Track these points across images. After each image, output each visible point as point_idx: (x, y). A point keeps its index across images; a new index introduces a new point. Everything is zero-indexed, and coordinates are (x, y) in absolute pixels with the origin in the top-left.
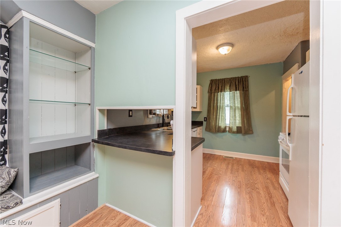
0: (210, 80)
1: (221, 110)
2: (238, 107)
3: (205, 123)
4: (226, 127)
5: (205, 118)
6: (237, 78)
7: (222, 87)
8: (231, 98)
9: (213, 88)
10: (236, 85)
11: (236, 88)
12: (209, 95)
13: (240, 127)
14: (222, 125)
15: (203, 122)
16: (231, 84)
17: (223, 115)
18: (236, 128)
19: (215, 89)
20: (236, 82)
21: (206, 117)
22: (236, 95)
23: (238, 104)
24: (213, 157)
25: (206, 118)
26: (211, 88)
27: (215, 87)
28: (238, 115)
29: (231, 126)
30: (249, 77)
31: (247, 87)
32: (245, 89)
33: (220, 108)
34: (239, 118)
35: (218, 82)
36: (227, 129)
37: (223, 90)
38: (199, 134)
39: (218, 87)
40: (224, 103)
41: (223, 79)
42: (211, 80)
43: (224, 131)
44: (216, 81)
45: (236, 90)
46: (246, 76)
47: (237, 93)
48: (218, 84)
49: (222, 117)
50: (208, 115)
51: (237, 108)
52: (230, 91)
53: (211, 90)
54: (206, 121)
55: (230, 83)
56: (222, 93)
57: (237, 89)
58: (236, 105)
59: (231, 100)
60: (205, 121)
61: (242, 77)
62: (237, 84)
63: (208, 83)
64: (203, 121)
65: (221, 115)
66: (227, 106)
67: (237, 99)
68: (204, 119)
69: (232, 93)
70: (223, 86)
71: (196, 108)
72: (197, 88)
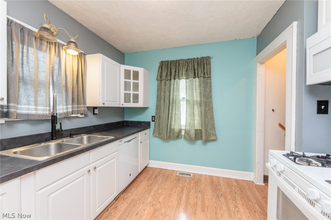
0: (160, 62)
1: (174, 105)
2: (197, 101)
3: (152, 124)
4: (180, 131)
5: (153, 117)
6: (196, 60)
7: (175, 71)
8: (188, 88)
9: (164, 74)
10: (195, 70)
11: (195, 73)
12: (158, 83)
13: (200, 129)
14: (175, 127)
15: (150, 122)
16: (187, 68)
17: (176, 113)
18: (193, 131)
19: (166, 75)
20: (195, 65)
21: (154, 115)
22: (194, 84)
23: (197, 97)
24: (162, 177)
25: (154, 117)
26: (161, 73)
27: (166, 73)
28: (197, 112)
29: (188, 128)
30: (212, 58)
31: (209, 72)
32: (206, 75)
33: (172, 103)
34: (199, 117)
35: (171, 65)
36: (183, 133)
37: (177, 76)
38: (141, 142)
39: (171, 72)
40: (179, 95)
41: (177, 60)
42: (162, 62)
43: (178, 136)
44: (168, 63)
45: (195, 77)
46: (208, 57)
47: (195, 82)
48: (171, 68)
49: (176, 116)
50: (157, 113)
51: (195, 103)
52: (186, 79)
53: (161, 77)
54: (154, 121)
55: (186, 67)
56: (175, 81)
57: (196, 75)
58: (195, 99)
59: (188, 91)
60: (153, 121)
61: (202, 58)
62: (196, 67)
63: (157, 65)
64: (151, 120)
65: (174, 112)
66: (183, 101)
67: (196, 89)
68: (152, 119)
69: (189, 81)
70: (177, 71)
71: (138, 102)
72: (138, 72)
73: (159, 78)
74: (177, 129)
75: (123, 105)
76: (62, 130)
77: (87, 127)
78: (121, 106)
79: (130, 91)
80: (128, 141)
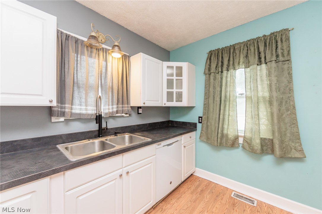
0: (208, 52)
1: (228, 103)
2: (264, 98)
3: (199, 126)
4: (237, 138)
5: (199, 117)
6: (263, 39)
7: (229, 60)
8: (248, 80)
9: (213, 66)
10: (259, 53)
11: (260, 58)
12: (206, 77)
13: (269, 139)
14: (229, 133)
15: (196, 124)
16: (247, 53)
17: (230, 114)
18: (258, 141)
19: (216, 67)
20: (260, 47)
21: (201, 116)
22: (258, 74)
23: (263, 91)
24: (209, 193)
25: (201, 117)
26: (210, 65)
27: (216, 63)
28: (265, 113)
29: (248, 135)
30: (293, 29)
31: (286, 53)
32: (281, 58)
33: (225, 101)
34: (268, 120)
35: (222, 54)
36: (241, 141)
37: (232, 65)
38: (185, 147)
39: (222, 62)
40: (234, 90)
41: (231, 46)
42: (210, 52)
43: (233, 144)
44: (218, 52)
45: (260, 63)
46: (285, 30)
47: (261, 70)
48: (222, 58)
49: (230, 118)
50: (204, 114)
51: (261, 100)
52: (245, 68)
53: (209, 69)
54: (201, 123)
55: (245, 51)
56: (229, 72)
57: (263, 59)
58: (260, 94)
59: (248, 84)
60: (199, 122)
61: (272, 34)
62: (262, 49)
63: (206, 56)
64: (197, 122)
65: (227, 113)
66: (240, 97)
67: (262, 80)
68: (199, 120)
69: (250, 70)
70: (231, 59)
71: (181, 101)
72: (182, 67)
73: (207, 71)
74: (231, 135)
75: (165, 104)
76: (107, 129)
77: (132, 126)
78: (164, 105)
79: (173, 89)
80: (168, 145)
